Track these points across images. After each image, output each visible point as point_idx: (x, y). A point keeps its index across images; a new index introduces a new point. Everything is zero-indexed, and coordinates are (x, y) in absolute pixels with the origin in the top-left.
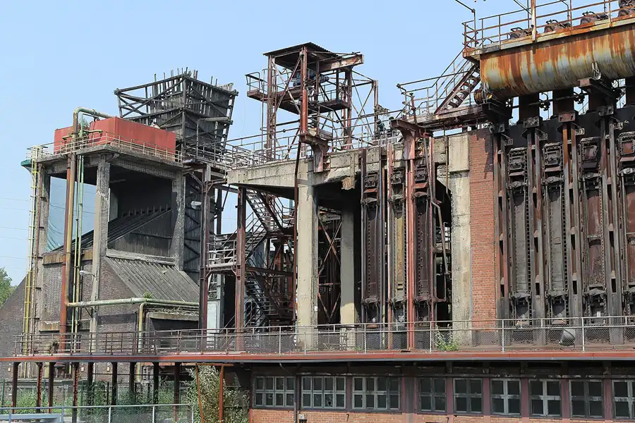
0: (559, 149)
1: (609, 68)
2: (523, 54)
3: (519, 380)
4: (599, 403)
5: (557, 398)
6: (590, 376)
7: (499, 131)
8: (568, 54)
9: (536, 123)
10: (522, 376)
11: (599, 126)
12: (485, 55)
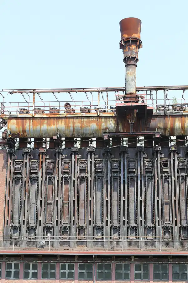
0: (37, 163)
1: (63, 133)
2: (28, 121)
3: (19, 263)
4: (54, 273)
5: (36, 271)
6: (51, 261)
7: (12, 152)
8: (47, 124)
9: (29, 150)
10: (21, 261)
11: (55, 156)
12: (10, 118)
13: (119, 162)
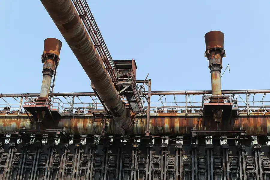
13: (33, 156)
